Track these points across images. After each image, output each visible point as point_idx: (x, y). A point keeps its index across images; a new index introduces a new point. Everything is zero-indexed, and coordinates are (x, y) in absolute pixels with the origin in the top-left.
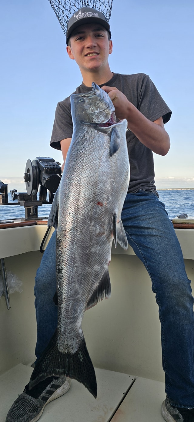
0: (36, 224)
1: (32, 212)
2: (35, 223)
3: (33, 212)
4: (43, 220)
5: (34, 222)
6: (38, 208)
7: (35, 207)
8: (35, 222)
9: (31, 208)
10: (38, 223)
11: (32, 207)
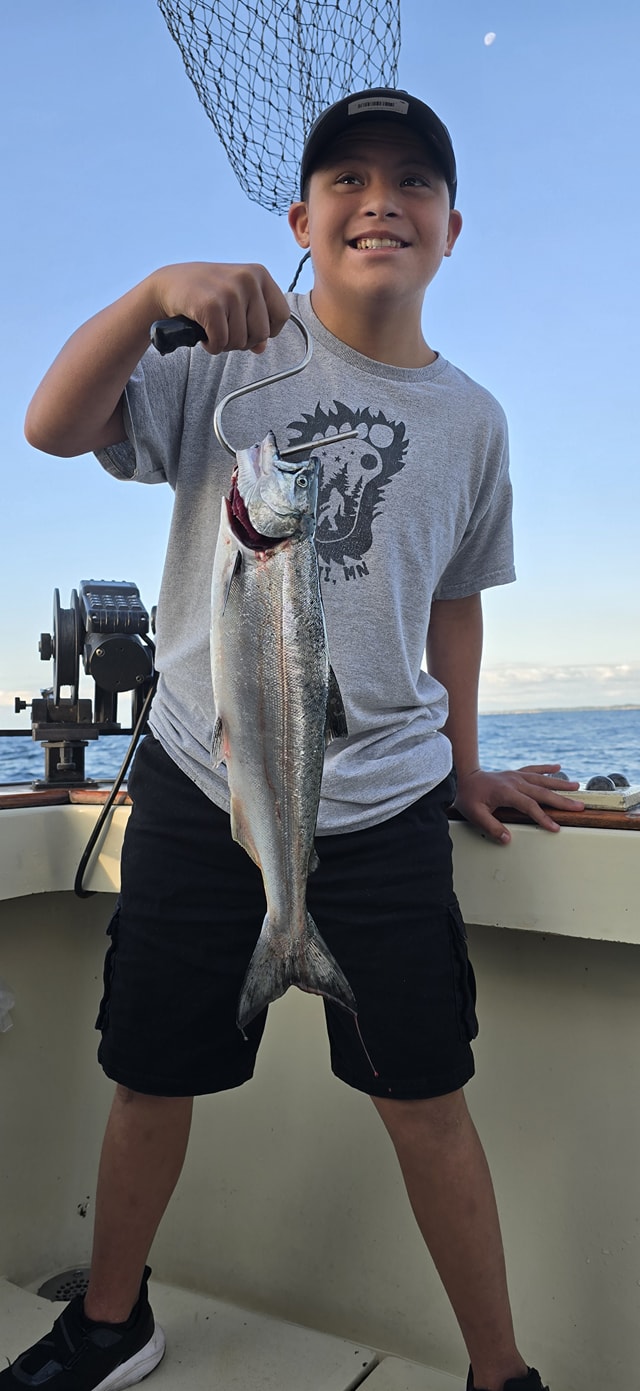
0: (67, 801)
1: (62, 760)
2: (63, 798)
3: (67, 761)
4: (98, 787)
5: (59, 795)
6: (86, 748)
7: (72, 745)
8: (65, 795)
9: (58, 749)
10: (76, 796)
11: (61, 745)
